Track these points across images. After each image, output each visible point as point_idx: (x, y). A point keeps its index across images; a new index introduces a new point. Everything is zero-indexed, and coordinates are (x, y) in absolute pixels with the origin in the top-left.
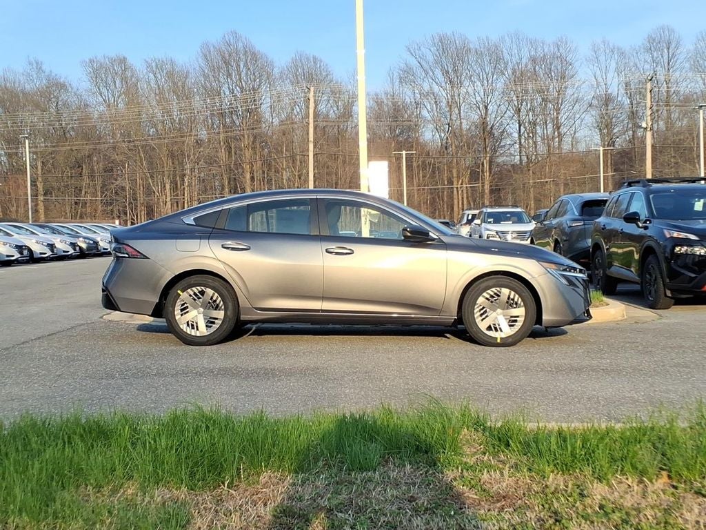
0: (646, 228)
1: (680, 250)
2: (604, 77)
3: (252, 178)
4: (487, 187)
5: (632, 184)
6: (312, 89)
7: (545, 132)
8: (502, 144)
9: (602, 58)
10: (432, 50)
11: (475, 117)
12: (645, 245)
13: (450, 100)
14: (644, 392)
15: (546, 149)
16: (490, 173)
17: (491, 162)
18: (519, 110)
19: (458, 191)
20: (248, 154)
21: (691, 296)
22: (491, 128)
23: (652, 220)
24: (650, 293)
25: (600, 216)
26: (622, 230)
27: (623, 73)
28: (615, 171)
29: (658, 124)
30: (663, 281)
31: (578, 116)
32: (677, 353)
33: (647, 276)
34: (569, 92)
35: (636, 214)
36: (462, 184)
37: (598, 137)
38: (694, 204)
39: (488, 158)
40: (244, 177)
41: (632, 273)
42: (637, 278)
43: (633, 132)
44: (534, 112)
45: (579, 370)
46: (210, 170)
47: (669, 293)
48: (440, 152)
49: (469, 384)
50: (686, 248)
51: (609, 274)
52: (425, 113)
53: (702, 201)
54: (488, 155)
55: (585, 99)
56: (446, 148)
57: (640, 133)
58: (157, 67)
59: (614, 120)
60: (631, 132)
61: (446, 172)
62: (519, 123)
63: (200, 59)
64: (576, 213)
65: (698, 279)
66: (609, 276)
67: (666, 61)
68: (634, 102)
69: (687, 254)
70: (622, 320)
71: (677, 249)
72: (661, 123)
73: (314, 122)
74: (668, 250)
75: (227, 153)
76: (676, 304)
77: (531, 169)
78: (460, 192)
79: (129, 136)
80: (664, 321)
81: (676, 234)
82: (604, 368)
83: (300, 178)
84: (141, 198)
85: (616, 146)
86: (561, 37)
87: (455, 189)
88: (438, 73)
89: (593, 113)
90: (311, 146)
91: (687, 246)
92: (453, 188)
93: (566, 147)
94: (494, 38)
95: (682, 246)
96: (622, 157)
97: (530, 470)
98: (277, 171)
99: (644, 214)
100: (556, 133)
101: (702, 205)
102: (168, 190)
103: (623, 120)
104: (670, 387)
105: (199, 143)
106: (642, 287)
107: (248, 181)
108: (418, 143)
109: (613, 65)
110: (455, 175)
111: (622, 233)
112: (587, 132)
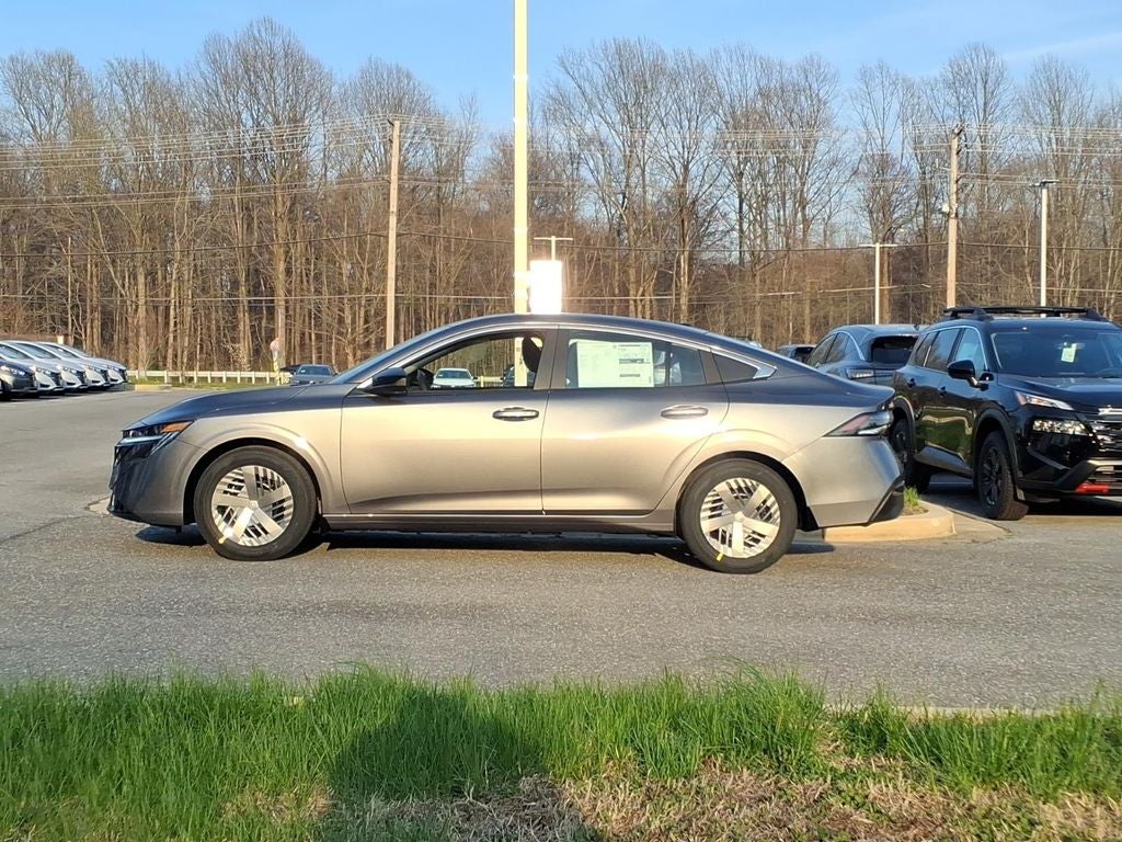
0: (984, 387)
1: (1042, 425)
2: (880, 127)
3: (288, 272)
4: (684, 300)
5: (959, 315)
6: (397, 124)
7: (782, 213)
8: (711, 230)
9: (877, 94)
10: (603, 67)
11: (667, 183)
12: (982, 416)
13: (628, 153)
14: (1022, 657)
15: (781, 243)
16: (690, 278)
17: (691, 259)
18: (741, 174)
19: (636, 306)
20: (282, 228)
21: (1058, 500)
22: (694, 203)
23: (995, 375)
24: (989, 493)
25: (904, 363)
26: (944, 388)
27: (910, 121)
28: (895, 282)
29: (965, 208)
30: (1012, 474)
31: (835, 189)
32: (1055, 595)
33: (985, 465)
34: (822, 147)
35: (968, 364)
36: (643, 295)
37: (868, 226)
38: (1062, 351)
39: (686, 253)
40: (273, 269)
41: (959, 460)
42: (967, 469)
43: (926, 218)
44: (764, 180)
45: (910, 619)
46: (214, 255)
47: (1021, 495)
48: (607, 238)
49: (745, 639)
50: (1050, 422)
51: (919, 460)
52: (584, 172)
53: (1074, 346)
54: (688, 248)
55: (847, 160)
56: (619, 233)
57: (936, 219)
58: (126, 75)
59: (894, 197)
60: (922, 218)
61: (617, 274)
62: (740, 197)
63: (202, 65)
64: (862, 358)
65: (1068, 474)
66: (919, 463)
67: (981, 103)
68: (928, 169)
69: (1053, 433)
70: (949, 538)
71: (1037, 424)
72: (971, 206)
73: (399, 179)
74: (1022, 424)
75: (245, 226)
76: (1030, 512)
77: (758, 274)
78: (640, 308)
79: (75, 190)
80: (1017, 540)
81: (1035, 400)
82: (948, 617)
83: (370, 274)
84: (94, 297)
85: (897, 241)
86: (811, 56)
87: (632, 302)
88: (610, 106)
89: (860, 184)
90: (393, 220)
91: (1053, 419)
92: (628, 301)
93: (815, 239)
94: (702, 53)
95: (1045, 419)
96: (905, 259)
97: (939, 781)
98: (332, 261)
99: (981, 364)
100: (799, 215)
101: (1073, 354)
102: (141, 287)
103: (910, 198)
104: (1062, 651)
105: (196, 206)
106: (976, 483)
107: (282, 277)
108: (572, 224)
109: (896, 106)
110: (632, 279)
111: (944, 393)
112: (851, 217)
